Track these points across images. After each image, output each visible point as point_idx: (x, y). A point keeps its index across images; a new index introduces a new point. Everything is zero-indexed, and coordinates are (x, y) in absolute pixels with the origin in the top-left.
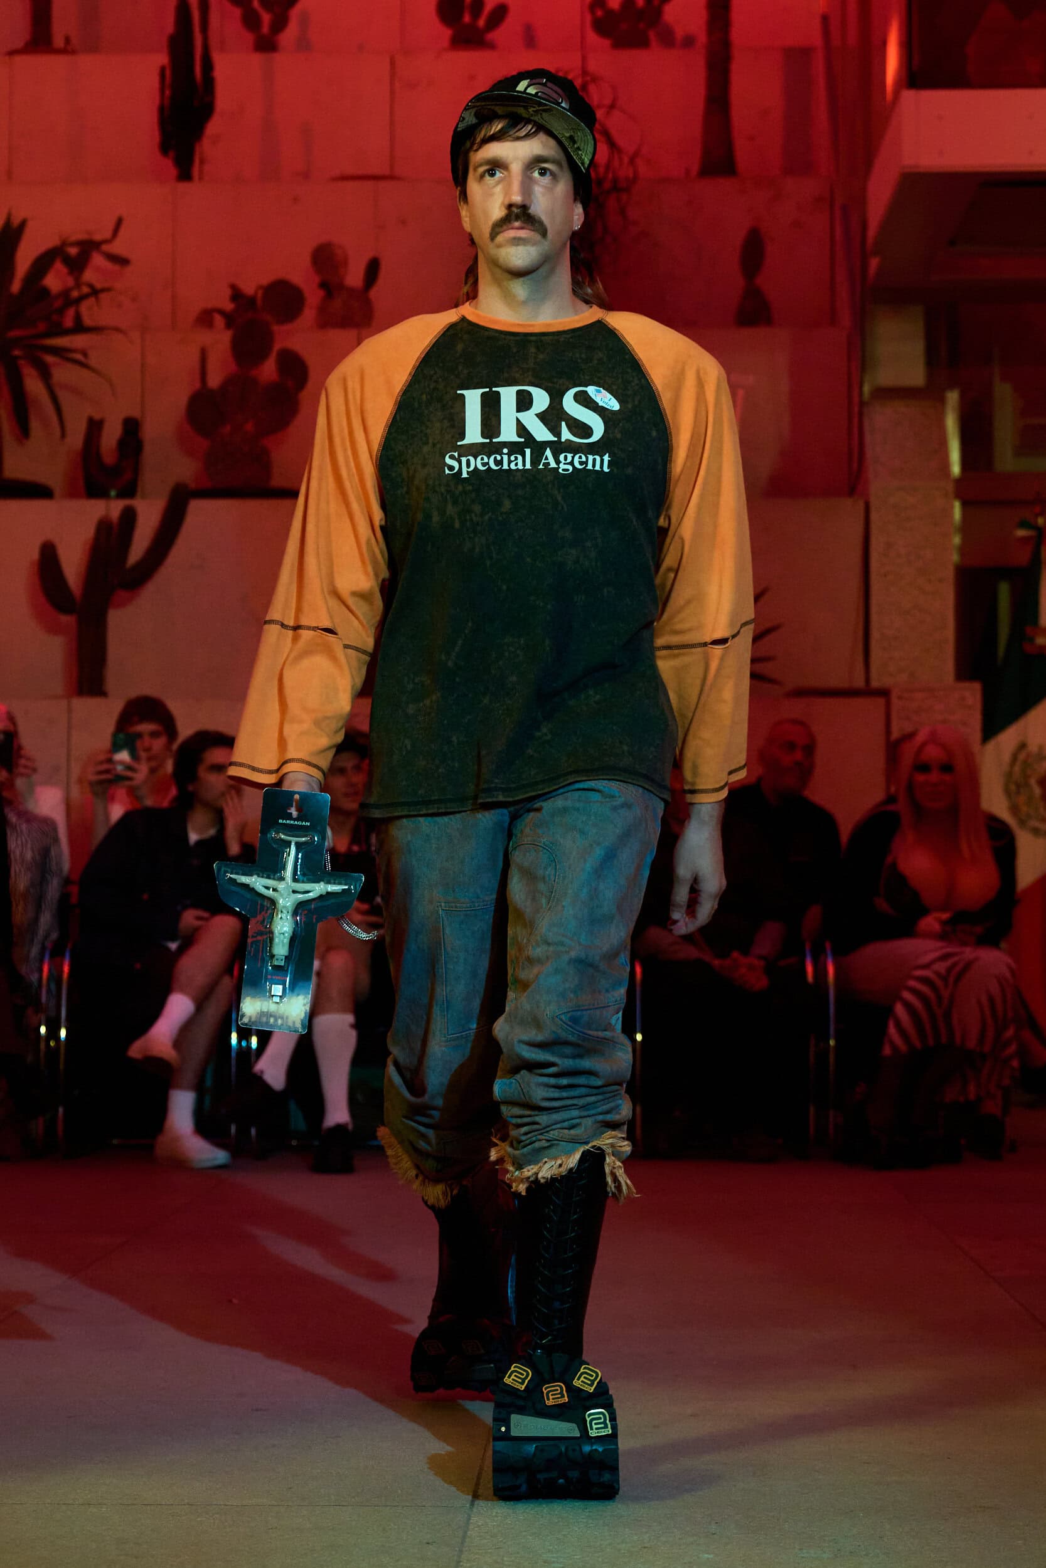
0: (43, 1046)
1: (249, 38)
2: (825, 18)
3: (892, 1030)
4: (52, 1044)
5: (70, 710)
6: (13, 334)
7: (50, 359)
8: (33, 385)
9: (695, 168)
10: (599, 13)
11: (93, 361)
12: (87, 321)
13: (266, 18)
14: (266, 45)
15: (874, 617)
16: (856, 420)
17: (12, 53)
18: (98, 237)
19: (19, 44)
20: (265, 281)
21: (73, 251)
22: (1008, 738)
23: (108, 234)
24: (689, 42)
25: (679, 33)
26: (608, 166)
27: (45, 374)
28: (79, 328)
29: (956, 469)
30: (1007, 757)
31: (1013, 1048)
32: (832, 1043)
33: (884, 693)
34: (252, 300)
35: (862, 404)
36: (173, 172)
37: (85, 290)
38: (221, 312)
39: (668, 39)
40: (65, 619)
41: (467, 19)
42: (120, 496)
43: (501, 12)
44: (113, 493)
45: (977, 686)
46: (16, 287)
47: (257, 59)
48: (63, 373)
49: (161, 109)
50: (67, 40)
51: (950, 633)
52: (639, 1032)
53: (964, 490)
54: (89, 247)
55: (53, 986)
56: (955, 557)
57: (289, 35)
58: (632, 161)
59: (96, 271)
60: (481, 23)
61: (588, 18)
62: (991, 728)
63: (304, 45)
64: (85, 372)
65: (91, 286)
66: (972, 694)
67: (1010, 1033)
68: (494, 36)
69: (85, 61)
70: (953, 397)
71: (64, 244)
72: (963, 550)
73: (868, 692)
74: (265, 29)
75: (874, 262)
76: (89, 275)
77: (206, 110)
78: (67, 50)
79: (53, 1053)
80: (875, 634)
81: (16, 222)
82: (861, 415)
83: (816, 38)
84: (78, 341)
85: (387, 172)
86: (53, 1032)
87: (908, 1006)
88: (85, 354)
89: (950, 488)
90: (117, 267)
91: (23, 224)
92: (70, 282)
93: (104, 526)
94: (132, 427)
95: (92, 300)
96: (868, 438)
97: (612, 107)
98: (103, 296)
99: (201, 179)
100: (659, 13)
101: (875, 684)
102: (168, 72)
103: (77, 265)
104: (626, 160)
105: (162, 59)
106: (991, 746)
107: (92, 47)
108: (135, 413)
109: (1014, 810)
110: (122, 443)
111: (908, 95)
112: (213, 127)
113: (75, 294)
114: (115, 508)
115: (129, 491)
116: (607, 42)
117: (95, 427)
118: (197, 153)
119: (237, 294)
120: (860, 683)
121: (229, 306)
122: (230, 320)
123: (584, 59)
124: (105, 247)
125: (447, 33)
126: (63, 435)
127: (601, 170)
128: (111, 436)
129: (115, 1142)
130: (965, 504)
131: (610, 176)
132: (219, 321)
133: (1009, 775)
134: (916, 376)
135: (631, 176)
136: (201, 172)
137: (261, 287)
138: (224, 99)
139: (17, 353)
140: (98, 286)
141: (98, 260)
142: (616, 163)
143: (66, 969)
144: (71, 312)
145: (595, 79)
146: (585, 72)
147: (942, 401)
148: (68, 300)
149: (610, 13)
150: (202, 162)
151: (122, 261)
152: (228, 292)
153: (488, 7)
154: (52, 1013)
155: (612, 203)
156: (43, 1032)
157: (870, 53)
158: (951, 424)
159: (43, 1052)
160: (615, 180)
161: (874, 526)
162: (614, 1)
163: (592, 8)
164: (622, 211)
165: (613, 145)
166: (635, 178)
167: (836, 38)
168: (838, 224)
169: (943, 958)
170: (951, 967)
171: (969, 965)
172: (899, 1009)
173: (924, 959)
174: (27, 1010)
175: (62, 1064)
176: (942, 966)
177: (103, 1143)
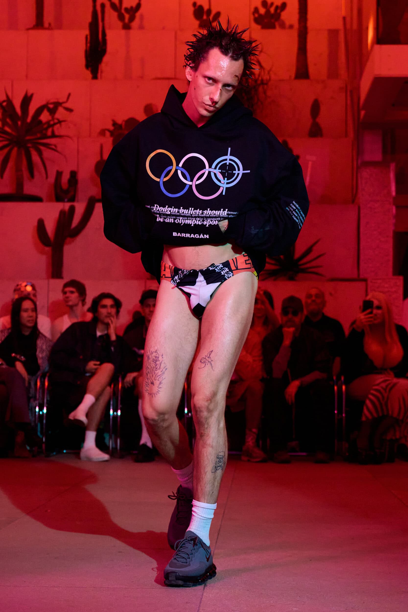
0: (37, 414)
1: (120, 24)
2: (344, 18)
3: (365, 411)
4: (41, 413)
5: (48, 284)
6: (28, 138)
7: (42, 148)
8: (35, 158)
9: (293, 76)
10: (256, 15)
11: (59, 149)
12: (57, 133)
13: (127, 16)
14: (127, 27)
15: (362, 251)
16: (355, 174)
17: (28, 29)
18: (61, 101)
19: (32, 26)
20: (126, 118)
21: (51, 106)
23: (65, 100)
24: (291, 27)
25: (287, 23)
26: (259, 75)
27: (40, 153)
28: (53, 136)
29: (394, 194)
32: (343, 415)
33: (365, 280)
34: (120, 126)
35: (358, 168)
36: (90, 76)
37: (56, 121)
38: (109, 130)
39: (283, 26)
40: (47, 249)
41: (205, 17)
42: (69, 201)
43: (218, 14)
44: (66, 200)
45: (401, 278)
46: (29, 120)
47: (123, 32)
48: (47, 153)
49: (86, 51)
50: (50, 24)
51: (391, 258)
53: (397, 202)
54: (57, 104)
55: (41, 391)
56: (392, 228)
57: (135, 24)
58: (269, 72)
59: (61, 113)
60: (210, 19)
61: (252, 17)
63: (141, 27)
64: (56, 153)
65: (58, 119)
66: (400, 281)
69: (57, 33)
70: (393, 166)
71: (48, 103)
72: (396, 225)
73: (359, 279)
74: (127, 20)
75: (363, 113)
76: (57, 115)
77: (104, 52)
78: (50, 28)
79: (41, 417)
80: (362, 257)
81: (29, 94)
82: (357, 172)
83: (340, 25)
84: (53, 141)
85: (173, 77)
86: (41, 409)
87: (371, 401)
88: (55, 146)
89: (392, 200)
90: (68, 113)
91: (32, 95)
92: (50, 118)
93: (62, 213)
94: (74, 175)
95: (58, 125)
96: (360, 182)
97: (261, 52)
98: (63, 123)
99: (101, 78)
100: (279, 15)
101: (362, 277)
102: (89, 37)
103: (52, 112)
104: (266, 72)
105: (87, 32)
107: (60, 27)
108: (74, 168)
110: (70, 181)
111: (377, 47)
112: (106, 59)
113: (52, 123)
114: (67, 206)
115: (72, 199)
116: (259, 27)
117: (59, 174)
118: (100, 68)
119: (115, 124)
120: (355, 276)
121: (112, 128)
122: (112, 133)
123: (250, 34)
124: (64, 105)
125: (197, 22)
126: (47, 177)
127: (257, 76)
128: (66, 177)
129: (65, 451)
130: (397, 207)
131: (260, 78)
132: (108, 134)
134: (378, 157)
135: (268, 78)
136: (101, 75)
137: (123, 121)
138: (110, 47)
139: (29, 145)
140: (61, 120)
141: (61, 110)
142: (263, 73)
143: (46, 384)
144: (50, 130)
147: (388, 167)
148: (49, 125)
149: (260, 15)
150: (102, 72)
151: (70, 110)
152: (111, 123)
153: (214, 12)
154: (41, 402)
155: (261, 89)
156: (37, 409)
157: (362, 31)
158: (392, 175)
159: (37, 417)
160: (262, 80)
161: (362, 215)
162: (262, 11)
163: (254, 13)
164: (265, 92)
165: (261, 67)
166: (270, 80)
167: (348, 26)
168: (349, 98)
169: (385, 381)
170: (387, 386)
171: (395, 385)
172: (368, 402)
173: (378, 382)
174: (32, 400)
175: (44, 421)
176: (384, 385)
177: (60, 452)
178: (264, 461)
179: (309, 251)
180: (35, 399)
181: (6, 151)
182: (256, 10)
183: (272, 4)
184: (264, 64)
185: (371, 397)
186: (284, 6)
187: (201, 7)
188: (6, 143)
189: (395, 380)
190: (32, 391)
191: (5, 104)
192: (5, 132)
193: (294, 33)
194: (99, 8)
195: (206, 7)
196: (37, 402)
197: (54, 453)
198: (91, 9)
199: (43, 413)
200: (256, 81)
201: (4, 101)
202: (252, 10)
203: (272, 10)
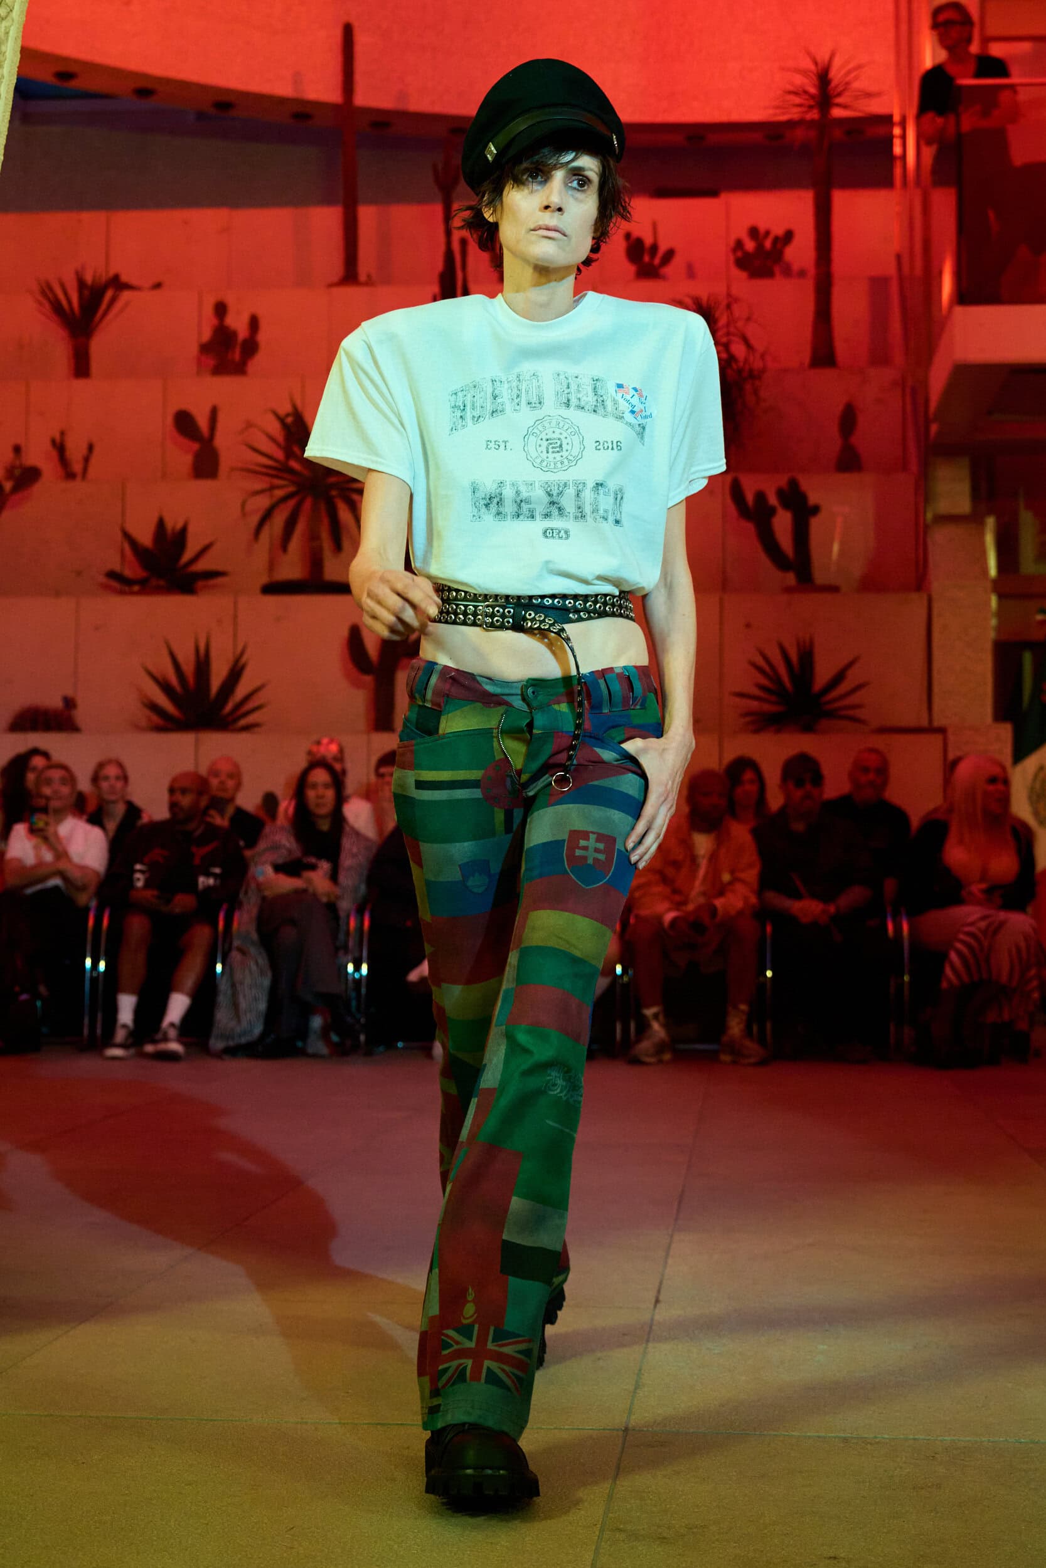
0: (350, 978)
2: (899, 257)
3: (948, 971)
4: (357, 975)
5: (368, 740)
9: (807, 361)
10: (739, 254)
15: (935, 677)
16: (922, 539)
17: (331, 285)
19: (335, 279)
22: (1031, 763)
24: (802, 274)
25: (796, 267)
26: (746, 360)
27: (353, 507)
29: (993, 571)
30: (1030, 777)
31: (1035, 983)
32: (905, 978)
33: (942, 731)
35: (926, 527)
39: (787, 272)
40: (366, 678)
41: (646, 258)
43: (670, 254)
45: (1009, 726)
50: (369, 276)
51: (989, 688)
52: (771, 970)
53: (1000, 587)
55: (356, 935)
56: (992, 635)
58: (763, 356)
60: (657, 261)
61: (732, 258)
62: (1020, 754)
66: (1006, 731)
67: (1033, 972)
68: (667, 270)
69: (381, 290)
70: (990, 522)
72: (999, 629)
73: (931, 730)
75: (934, 428)
78: (369, 283)
79: (358, 982)
80: (936, 689)
82: (925, 533)
83: (891, 270)
86: (357, 968)
87: (959, 954)
89: (989, 585)
96: (930, 548)
97: (748, 319)
100: (781, 253)
101: (936, 724)
104: (759, 356)
105: (434, 288)
106: (1019, 768)
107: (387, 280)
109: (1036, 814)
111: (959, 310)
116: (743, 275)
120: (925, 723)
123: (728, 287)
125: (631, 269)
129: (400, 1045)
130: (1001, 597)
133: (1032, 789)
134: (964, 506)
135: (762, 366)
139: (334, 493)
142: (751, 358)
145: (737, 300)
146: (729, 295)
147: (981, 524)
149: (747, 255)
153: (663, 248)
154: (357, 955)
155: (748, 387)
156: (350, 968)
157: (931, 280)
158: (989, 540)
159: (350, 984)
160: (751, 371)
161: (935, 612)
162: (750, 245)
163: (734, 250)
164: (756, 392)
165: (749, 346)
166: (763, 370)
167: (906, 270)
168: (908, 399)
169: (983, 918)
170: (989, 925)
171: (1002, 924)
172: (953, 956)
173: (971, 919)
174: (341, 953)
175: (363, 991)
176: (983, 924)
177: (390, 1045)
178: (762, 1063)
179: (839, 678)
180: (346, 948)
181: (292, 503)
182: (739, 244)
183: (768, 233)
184: (753, 342)
185: (959, 945)
186: (789, 236)
187: (639, 242)
188: (292, 489)
189: (1002, 915)
190: (341, 936)
191: (289, 420)
192: (291, 471)
193: (808, 286)
194: (456, 246)
195: (648, 241)
196: (350, 957)
197: (381, 1049)
198: (442, 248)
199: (361, 975)
200: (740, 371)
201: (288, 415)
202: (732, 243)
203: (768, 244)
